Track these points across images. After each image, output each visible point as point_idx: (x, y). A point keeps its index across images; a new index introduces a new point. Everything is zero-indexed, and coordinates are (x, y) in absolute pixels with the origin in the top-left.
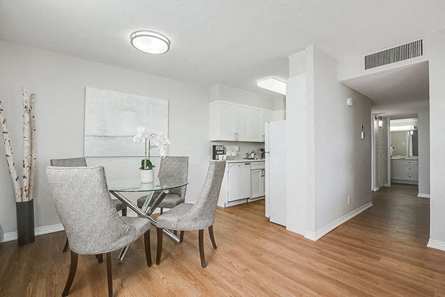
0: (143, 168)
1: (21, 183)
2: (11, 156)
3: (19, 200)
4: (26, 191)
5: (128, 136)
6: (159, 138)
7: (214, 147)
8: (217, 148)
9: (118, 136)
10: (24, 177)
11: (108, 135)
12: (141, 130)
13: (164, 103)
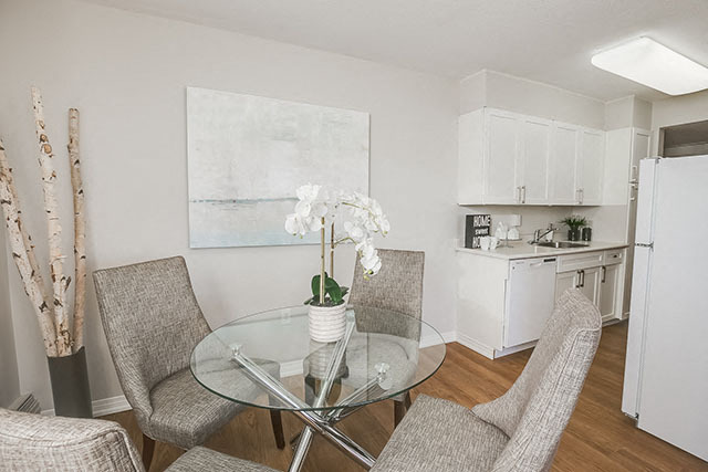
0: (315, 301)
1: (53, 316)
2: (24, 256)
3: (52, 353)
4: (62, 333)
5: (282, 200)
6: (358, 212)
7: (470, 219)
8: (476, 222)
9: (260, 200)
10: (57, 303)
11: (239, 198)
12: (308, 193)
13: (361, 119)
